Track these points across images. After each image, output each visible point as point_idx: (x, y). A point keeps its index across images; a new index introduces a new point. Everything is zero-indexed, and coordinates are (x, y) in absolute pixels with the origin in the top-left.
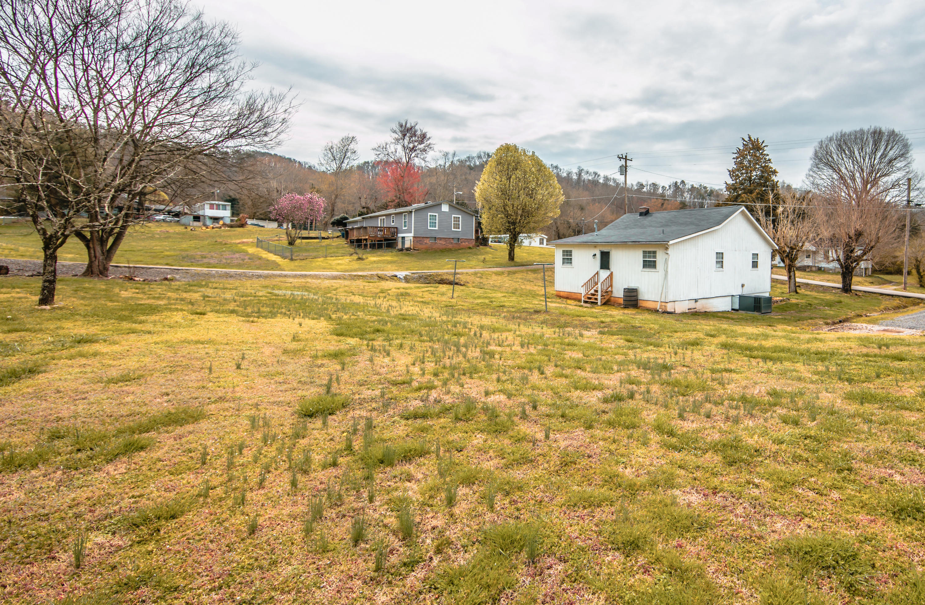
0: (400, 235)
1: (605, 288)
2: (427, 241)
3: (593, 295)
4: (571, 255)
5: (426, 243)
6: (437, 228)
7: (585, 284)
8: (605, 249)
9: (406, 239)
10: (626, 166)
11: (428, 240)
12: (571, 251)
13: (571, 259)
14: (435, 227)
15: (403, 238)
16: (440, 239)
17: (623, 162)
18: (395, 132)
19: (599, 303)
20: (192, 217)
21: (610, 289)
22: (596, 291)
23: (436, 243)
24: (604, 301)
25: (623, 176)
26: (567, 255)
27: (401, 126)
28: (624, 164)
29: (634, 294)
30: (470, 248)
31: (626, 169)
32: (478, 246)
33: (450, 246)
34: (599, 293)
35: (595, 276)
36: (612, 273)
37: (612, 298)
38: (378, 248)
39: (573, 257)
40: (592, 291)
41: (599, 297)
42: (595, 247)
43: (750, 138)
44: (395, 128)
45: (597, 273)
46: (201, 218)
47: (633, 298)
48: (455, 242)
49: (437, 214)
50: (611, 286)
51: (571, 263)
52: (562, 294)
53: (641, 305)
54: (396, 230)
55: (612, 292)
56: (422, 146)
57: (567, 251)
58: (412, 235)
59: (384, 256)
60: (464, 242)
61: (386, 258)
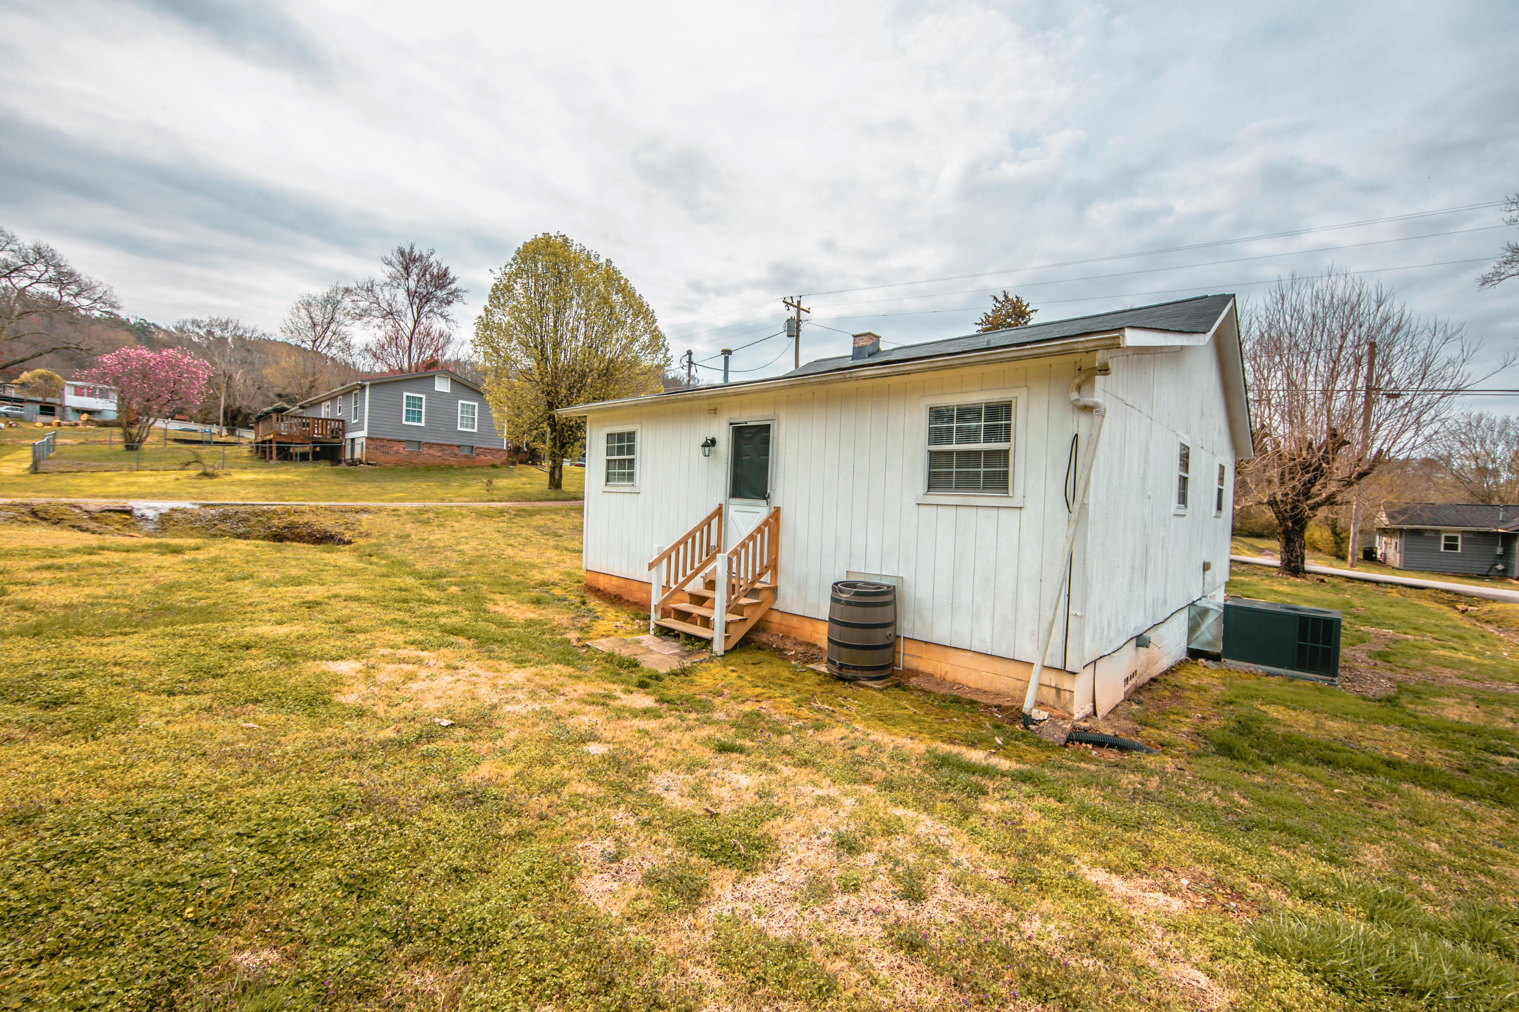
0: (349, 436)
1: (746, 573)
2: (400, 448)
3: (699, 600)
4: (631, 450)
5: (397, 452)
6: (423, 424)
7: (667, 555)
8: (751, 417)
9: (356, 441)
10: (799, 321)
11: (401, 446)
12: (631, 436)
13: (631, 462)
14: (420, 420)
15: (353, 440)
16: (430, 445)
17: (793, 312)
18: (390, 263)
19: (718, 647)
20: (38, 407)
21: (766, 578)
22: (711, 585)
23: (419, 454)
24: (738, 633)
25: (793, 340)
26: (620, 451)
27: (402, 253)
28: (794, 315)
29: (880, 615)
30: (494, 466)
31: (798, 326)
32: (514, 464)
33: (453, 460)
34: (720, 596)
35: (708, 522)
36: (776, 514)
37: (775, 618)
38: (301, 460)
39: (637, 456)
40: (696, 586)
41: (719, 615)
42: (714, 411)
43: (1006, 296)
44: (389, 256)
45: (719, 512)
46: (58, 409)
47: (879, 636)
48: (466, 452)
49: (424, 396)
50: (773, 566)
51: (631, 476)
52: (602, 583)
53: (914, 664)
54: (342, 427)
55: (774, 590)
56: (440, 293)
57: (621, 437)
58: (364, 433)
59: (280, 472)
60: (484, 454)
61: (283, 477)
